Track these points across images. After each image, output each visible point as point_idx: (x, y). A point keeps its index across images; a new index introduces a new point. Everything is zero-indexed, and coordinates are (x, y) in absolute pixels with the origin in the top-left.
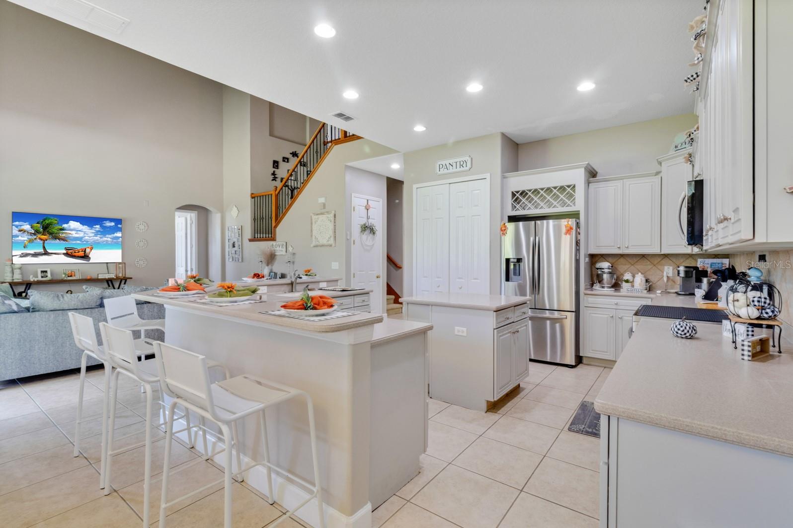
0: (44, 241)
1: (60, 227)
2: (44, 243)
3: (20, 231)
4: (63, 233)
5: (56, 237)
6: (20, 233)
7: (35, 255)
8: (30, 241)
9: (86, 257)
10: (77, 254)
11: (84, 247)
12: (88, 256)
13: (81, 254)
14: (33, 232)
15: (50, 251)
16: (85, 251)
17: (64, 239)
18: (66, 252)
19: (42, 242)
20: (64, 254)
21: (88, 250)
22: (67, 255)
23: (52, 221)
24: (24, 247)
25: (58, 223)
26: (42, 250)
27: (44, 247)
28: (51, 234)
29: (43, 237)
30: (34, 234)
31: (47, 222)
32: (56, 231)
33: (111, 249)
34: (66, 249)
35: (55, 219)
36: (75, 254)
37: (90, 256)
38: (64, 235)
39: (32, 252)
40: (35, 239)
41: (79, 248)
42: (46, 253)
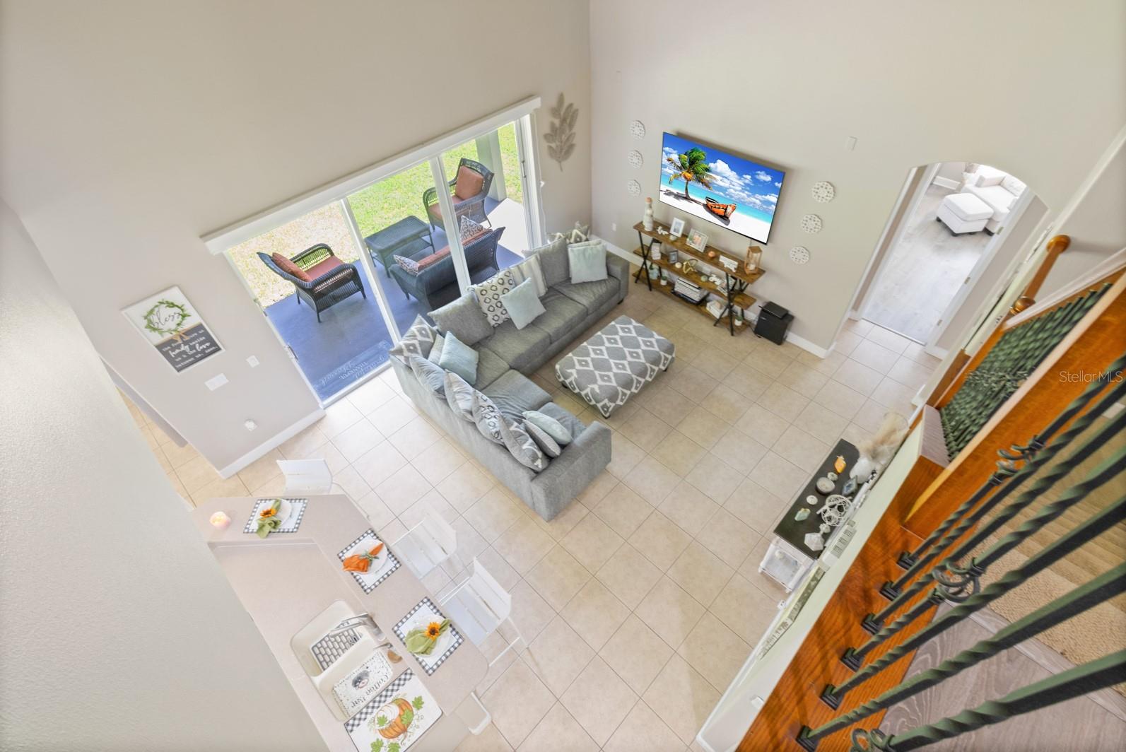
0: (688, 180)
1: (706, 166)
2: (687, 183)
3: (669, 160)
4: (708, 176)
5: (700, 180)
6: (668, 163)
7: (678, 196)
8: (676, 177)
9: (725, 218)
10: (716, 210)
11: (726, 203)
12: (728, 218)
13: (721, 212)
14: (680, 165)
15: (691, 196)
16: (726, 209)
17: (707, 185)
18: (705, 203)
19: (686, 181)
20: (704, 205)
21: (729, 209)
22: (706, 206)
23: (700, 154)
24: (670, 183)
25: (705, 160)
26: (683, 192)
27: (686, 189)
28: (696, 173)
29: (688, 175)
30: (681, 169)
31: (695, 154)
32: (700, 169)
33: (756, 217)
34: (708, 199)
35: (704, 152)
36: (713, 209)
37: (730, 218)
38: (708, 179)
39: (675, 191)
40: (681, 175)
41: (721, 202)
42: (687, 198)
